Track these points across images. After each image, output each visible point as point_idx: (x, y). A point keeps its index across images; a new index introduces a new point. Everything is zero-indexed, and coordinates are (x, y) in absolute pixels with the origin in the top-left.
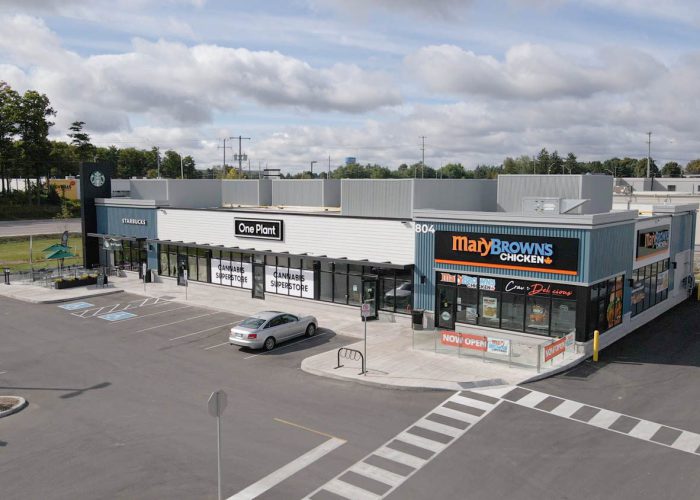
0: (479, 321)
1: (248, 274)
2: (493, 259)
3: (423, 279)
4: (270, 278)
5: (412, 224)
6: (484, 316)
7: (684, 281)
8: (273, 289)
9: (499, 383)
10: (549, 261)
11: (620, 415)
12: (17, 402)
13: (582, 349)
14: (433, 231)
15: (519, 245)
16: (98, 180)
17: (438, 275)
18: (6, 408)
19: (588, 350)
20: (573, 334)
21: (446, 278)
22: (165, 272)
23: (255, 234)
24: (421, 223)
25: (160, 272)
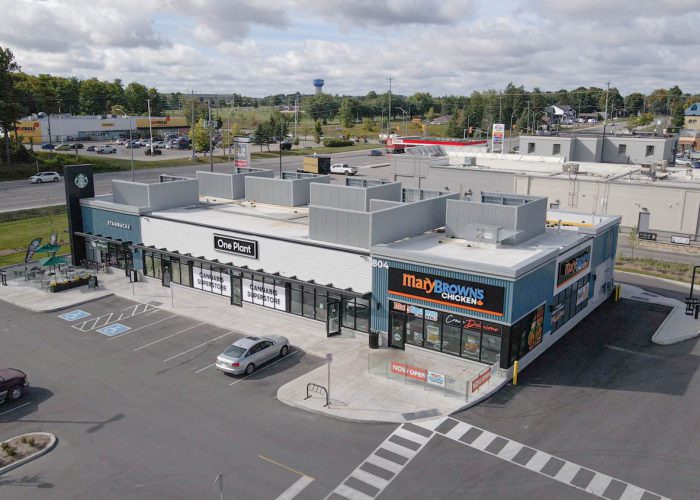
0: (424, 344)
1: (227, 283)
2: (436, 296)
3: (379, 305)
4: (246, 289)
5: (370, 258)
6: (429, 340)
7: (604, 286)
8: (250, 299)
9: (434, 413)
10: (480, 303)
11: (522, 446)
12: (49, 439)
13: (504, 374)
14: (387, 267)
15: (457, 288)
16: (81, 181)
17: (391, 304)
18: (41, 447)
19: (510, 375)
20: (498, 363)
21: (397, 307)
22: (150, 273)
23: (232, 250)
24: (378, 259)
25: (145, 273)
